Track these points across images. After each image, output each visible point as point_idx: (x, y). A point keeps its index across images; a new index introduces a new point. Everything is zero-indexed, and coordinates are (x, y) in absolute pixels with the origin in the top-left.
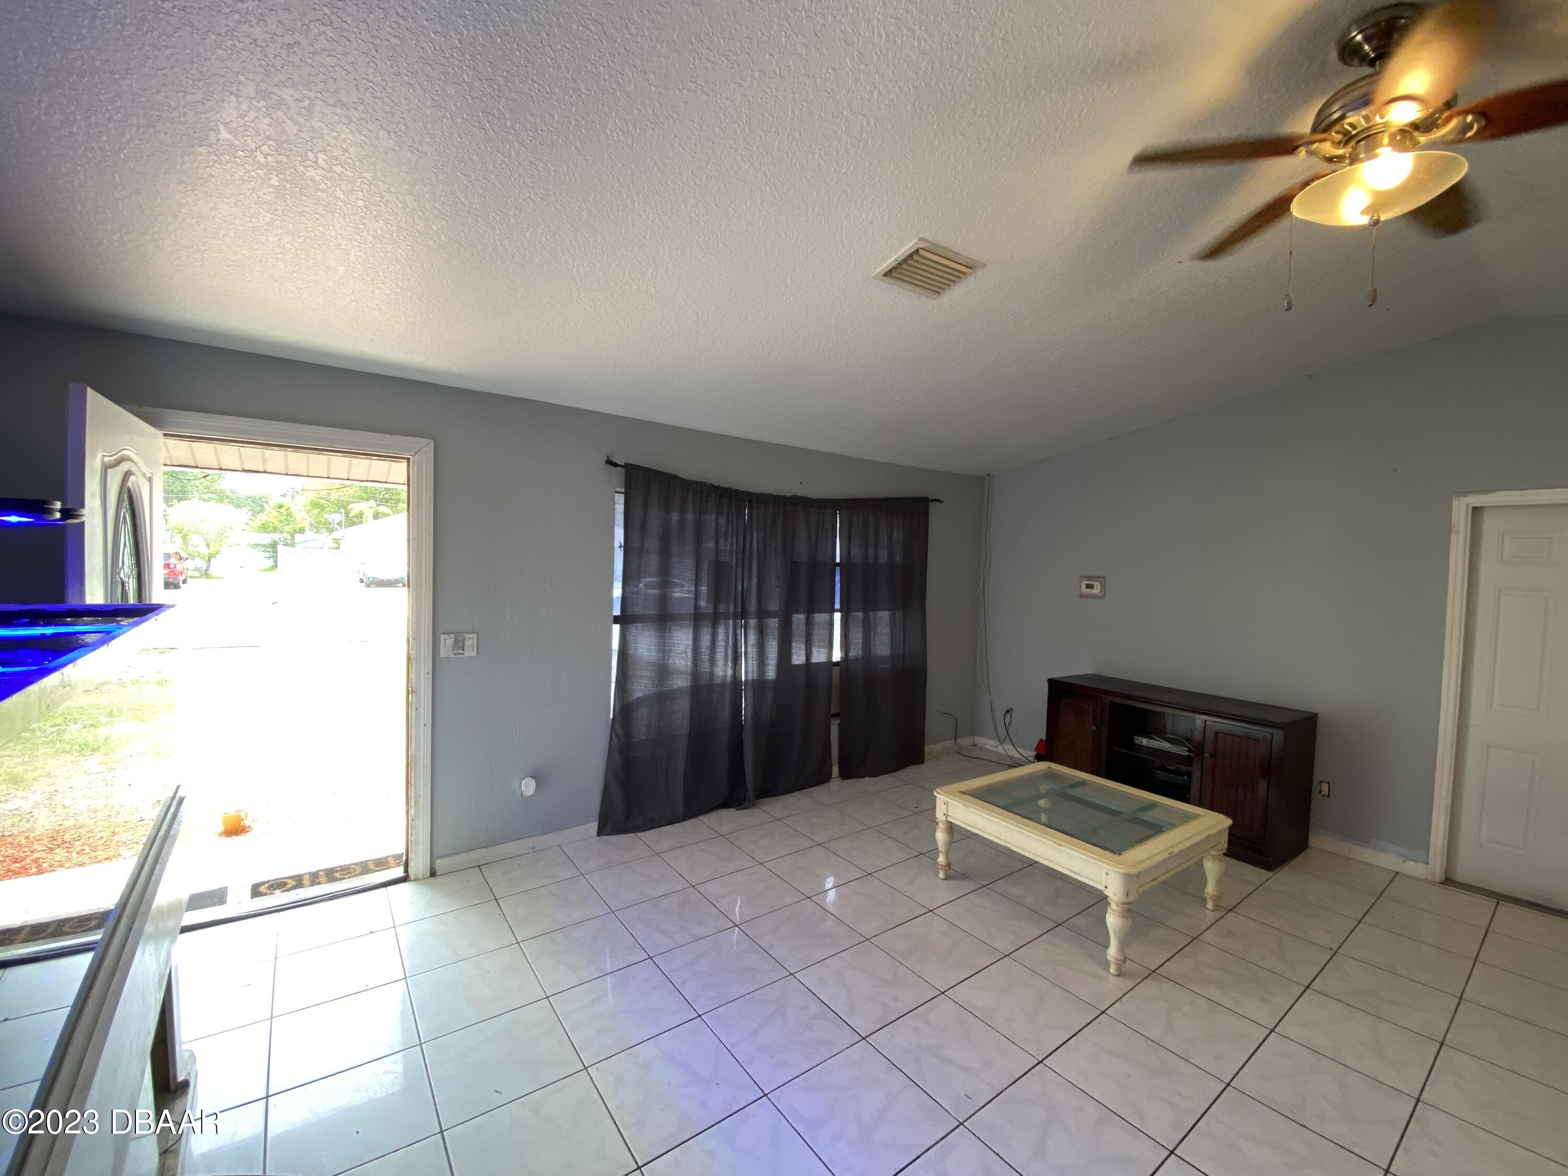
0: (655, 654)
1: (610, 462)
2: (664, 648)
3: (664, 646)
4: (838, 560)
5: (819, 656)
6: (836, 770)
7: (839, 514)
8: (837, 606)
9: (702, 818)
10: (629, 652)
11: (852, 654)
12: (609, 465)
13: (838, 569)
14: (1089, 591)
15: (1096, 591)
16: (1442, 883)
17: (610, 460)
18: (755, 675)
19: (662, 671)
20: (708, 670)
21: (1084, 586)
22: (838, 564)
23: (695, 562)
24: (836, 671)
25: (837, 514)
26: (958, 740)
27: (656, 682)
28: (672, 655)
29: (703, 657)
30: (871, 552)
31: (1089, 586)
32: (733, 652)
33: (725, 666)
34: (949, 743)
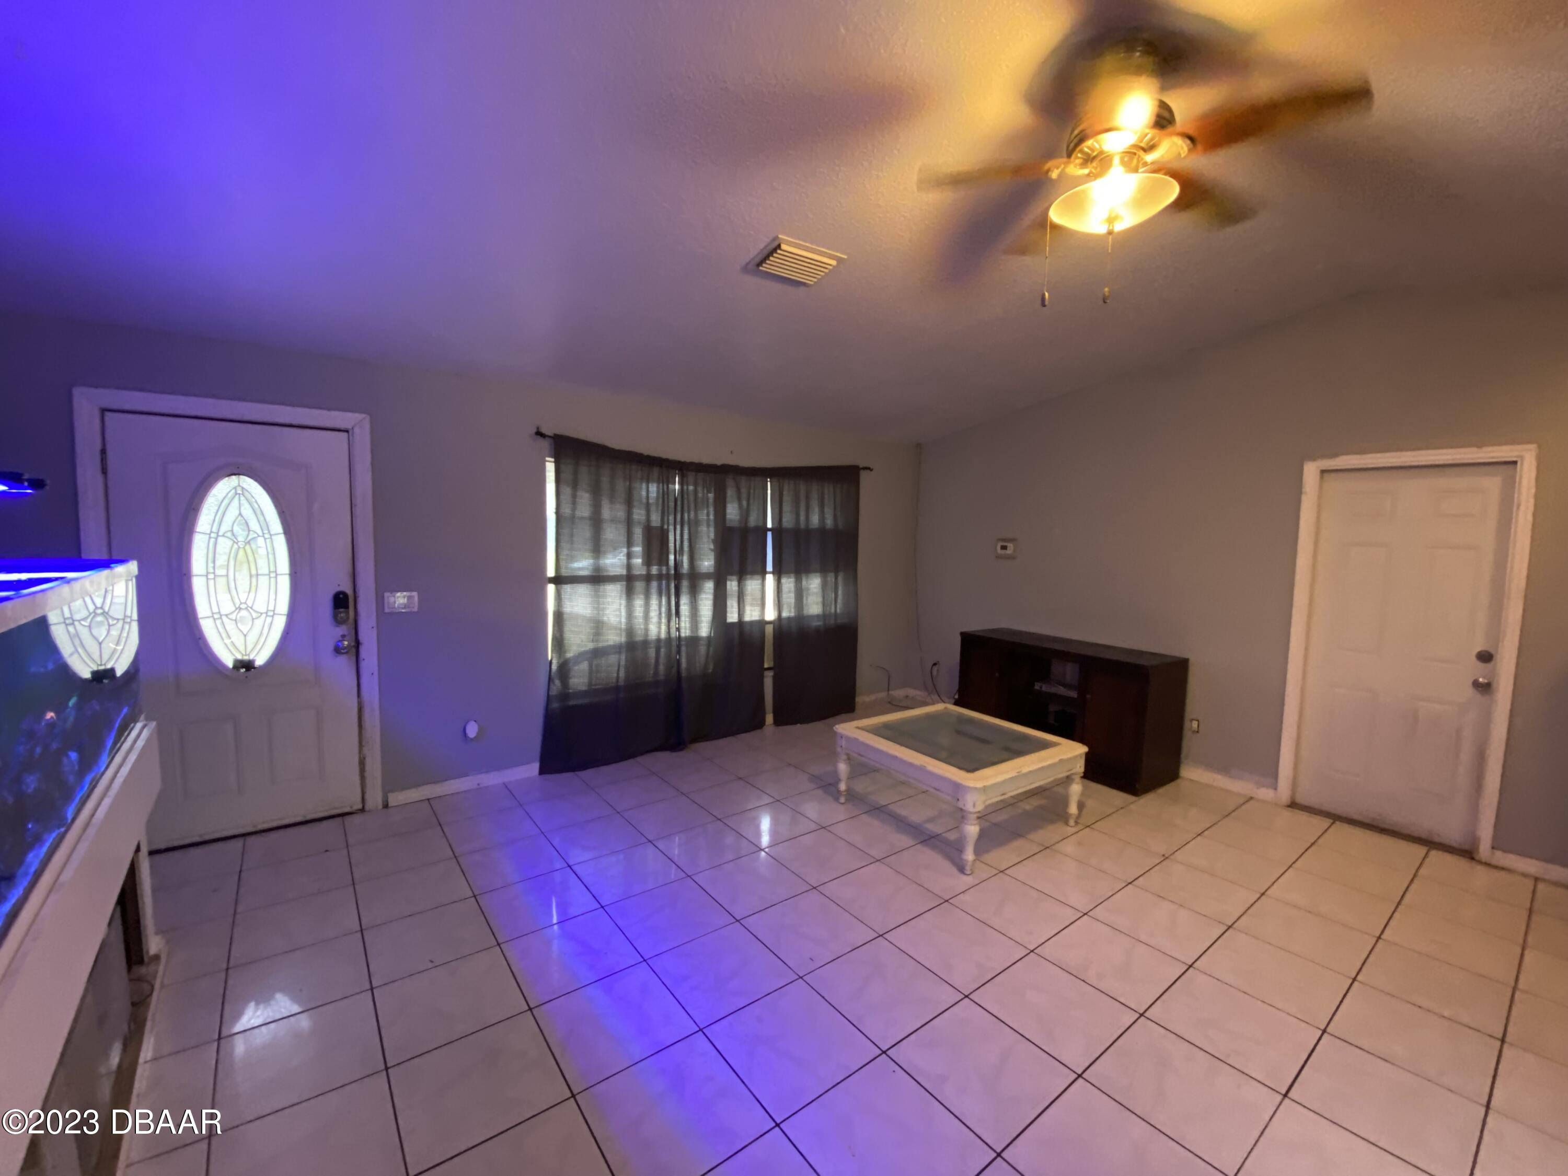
0: (590, 612)
1: (539, 434)
2: (598, 606)
3: (598, 603)
4: (769, 525)
5: (751, 614)
6: (769, 719)
7: (770, 481)
8: (769, 567)
9: (639, 759)
10: (565, 609)
11: (785, 614)
12: (539, 437)
13: (769, 534)
14: (1003, 552)
15: (1009, 552)
16: (1289, 806)
17: (540, 431)
18: (688, 631)
19: (598, 626)
20: (642, 627)
21: (999, 548)
22: (769, 530)
23: (626, 527)
24: (769, 630)
25: (767, 481)
26: (890, 692)
27: (592, 637)
28: (607, 612)
29: (637, 614)
30: (802, 518)
31: (1004, 548)
32: (666, 609)
33: (660, 623)
34: (882, 695)
